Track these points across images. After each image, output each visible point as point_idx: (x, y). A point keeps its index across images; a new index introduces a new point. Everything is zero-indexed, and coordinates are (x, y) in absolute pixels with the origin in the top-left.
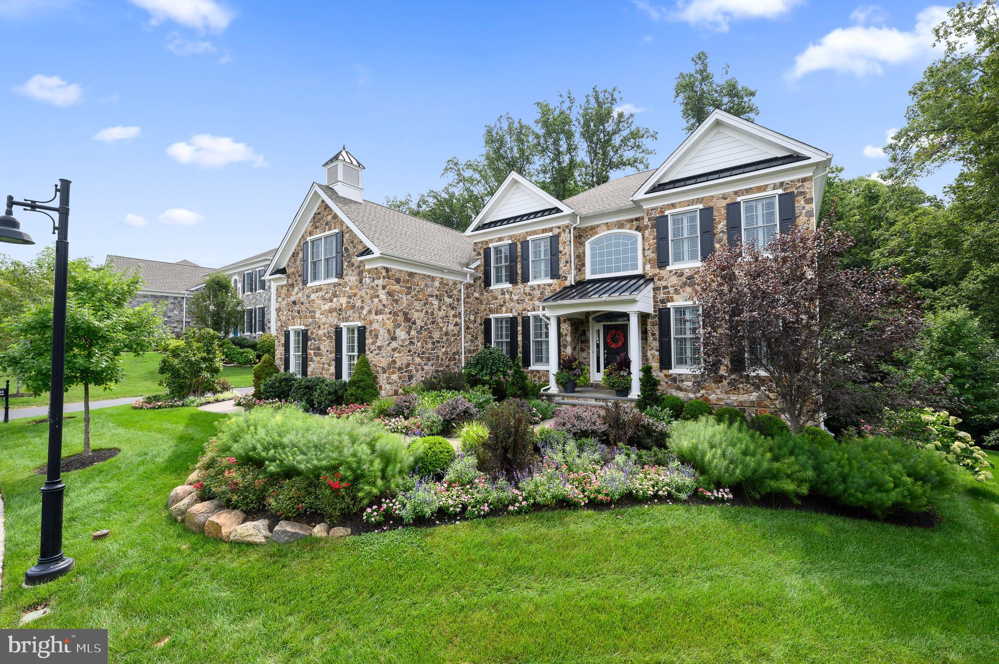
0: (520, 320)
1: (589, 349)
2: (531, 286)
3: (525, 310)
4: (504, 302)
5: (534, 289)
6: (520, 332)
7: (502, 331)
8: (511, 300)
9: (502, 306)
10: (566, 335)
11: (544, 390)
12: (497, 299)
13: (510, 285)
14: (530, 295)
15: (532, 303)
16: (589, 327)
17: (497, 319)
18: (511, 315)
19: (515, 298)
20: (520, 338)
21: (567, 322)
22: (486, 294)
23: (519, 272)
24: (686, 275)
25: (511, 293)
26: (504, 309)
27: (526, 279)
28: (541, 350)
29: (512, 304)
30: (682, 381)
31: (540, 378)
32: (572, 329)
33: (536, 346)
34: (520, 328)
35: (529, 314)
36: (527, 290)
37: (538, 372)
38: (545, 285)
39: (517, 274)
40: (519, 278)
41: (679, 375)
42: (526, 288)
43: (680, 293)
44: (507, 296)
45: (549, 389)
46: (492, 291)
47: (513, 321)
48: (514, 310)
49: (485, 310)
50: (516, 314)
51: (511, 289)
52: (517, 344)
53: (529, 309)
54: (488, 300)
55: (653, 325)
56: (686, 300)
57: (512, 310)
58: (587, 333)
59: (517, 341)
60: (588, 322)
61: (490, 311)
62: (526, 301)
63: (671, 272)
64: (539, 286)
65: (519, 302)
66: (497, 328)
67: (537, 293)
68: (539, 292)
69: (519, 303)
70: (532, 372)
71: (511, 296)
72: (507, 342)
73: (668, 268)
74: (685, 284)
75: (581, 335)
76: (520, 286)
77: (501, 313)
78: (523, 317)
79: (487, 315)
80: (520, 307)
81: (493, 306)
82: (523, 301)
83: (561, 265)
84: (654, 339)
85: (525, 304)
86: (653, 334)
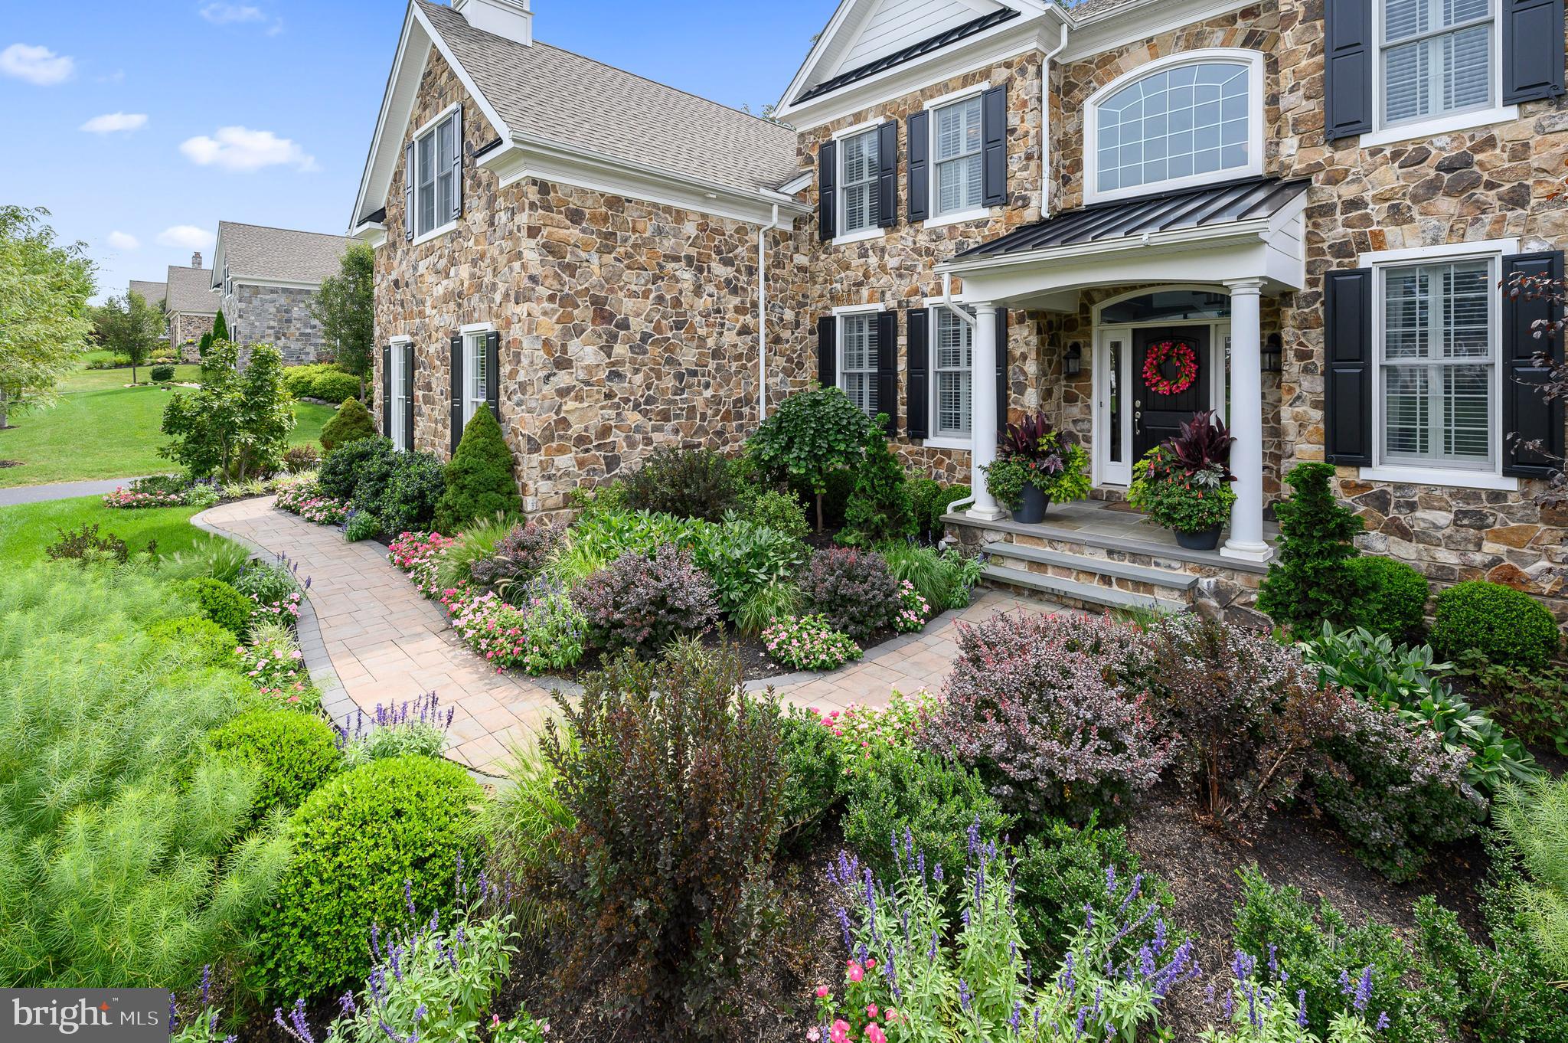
0: (902, 318)
1: (1089, 396)
2: (932, 231)
3: (915, 292)
4: (866, 275)
5: (939, 238)
6: (904, 350)
7: (860, 348)
8: (883, 268)
9: (860, 284)
10: (1024, 357)
11: (957, 509)
12: (848, 268)
13: (881, 232)
14: (929, 252)
15: (932, 273)
16: (1090, 336)
17: (848, 319)
18: (880, 307)
19: (892, 262)
20: (902, 365)
21: (1028, 322)
22: (823, 256)
23: (903, 195)
24: (1437, 157)
25: (883, 250)
26: (865, 292)
27: (918, 214)
28: (957, 395)
29: (885, 278)
30: (1412, 507)
31: (951, 469)
32: (1042, 342)
33: (943, 387)
34: (902, 340)
35: (927, 302)
36: (923, 240)
37: (947, 453)
38: (967, 225)
39: (897, 201)
40: (902, 212)
41: (1400, 486)
42: (920, 237)
43: (1412, 220)
44: (873, 260)
45: (969, 506)
46: (837, 250)
47: (885, 323)
48: (888, 295)
49: (822, 296)
50: (893, 304)
51: (881, 242)
52: (896, 381)
53: (927, 289)
54: (829, 273)
55: (1304, 325)
56: (1435, 241)
57: (883, 293)
58: (1084, 351)
59: (896, 374)
60: (1088, 322)
61: (832, 298)
62: (920, 269)
63: (1375, 151)
64: (952, 228)
65: (901, 272)
66: (848, 341)
67: (948, 247)
68: (952, 245)
69: (900, 276)
70: (932, 452)
71: (882, 258)
72: (871, 375)
73: (1366, 141)
74: (1432, 188)
75: (1066, 358)
76: (905, 231)
77: (858, 302)
78: (910, 313)
79: (826, 308)
80: (903, 286)
81: (838, 286)
82: (911, 269)
83: (1013, 167)
84: (1306, 370)
85: (916, 276)
86: (1303, 355)
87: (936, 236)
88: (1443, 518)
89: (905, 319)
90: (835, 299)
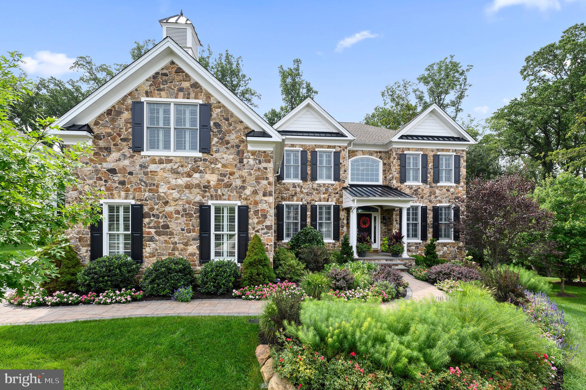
0: (309, 207)
2: (318, 184)
3: (313, 200)
4: (296, 193)
5: (320, 186)
6: (309, 216)
8: (302, 192)
9: (294, 196)
10: (343, 219)
12: (289, 190)
13: (301, 181)
14: (317, 190)
15: (318, 196)
17: (288, 206)
18: (301, 203)
19: (305, 191)
20: (309, 220)
21: (345, 211)
22: (278, 185)
23: (309, 172)
24: (414, 189)
25: (302, 187)
26: (295, 198)
27: (314, 178)
29: (302, 195)
34: (309, 213)
35: (316, 203)
36: (315, 186)
38: (329, 184)
39: (307, 174)
40: (309, 178)
42: (314, 185)
44: (298, 189)
46: (284, 184)
47: (304, 208)
48: (304, 200)
50: (305, 203)
51: (301, 184)
52: (306, 225)
53: (316, 200)
54: (280, 190)
55: (397, 215)
57: (302, 199)
59: (306, 222)
62: (314, 194)
63: (406, 186)
64: (324, 184)
67: (323, 189)
68: (324, 189)
69: (308, 195)
71: (301, 189)
73: (405, 184)
76: (309, 182)
77: (293, 201)
78: (311, 206)
79: (280, 201)
80: (309, 198)
81: (285, 195)
82: (312, 194)
83: (341, 172)
84: (397, 223)
85: (313, 196)
86: (396, 221)
87: (319, 185)
88: (414, 248)
89: (310, 207)
90: (283, 199)
